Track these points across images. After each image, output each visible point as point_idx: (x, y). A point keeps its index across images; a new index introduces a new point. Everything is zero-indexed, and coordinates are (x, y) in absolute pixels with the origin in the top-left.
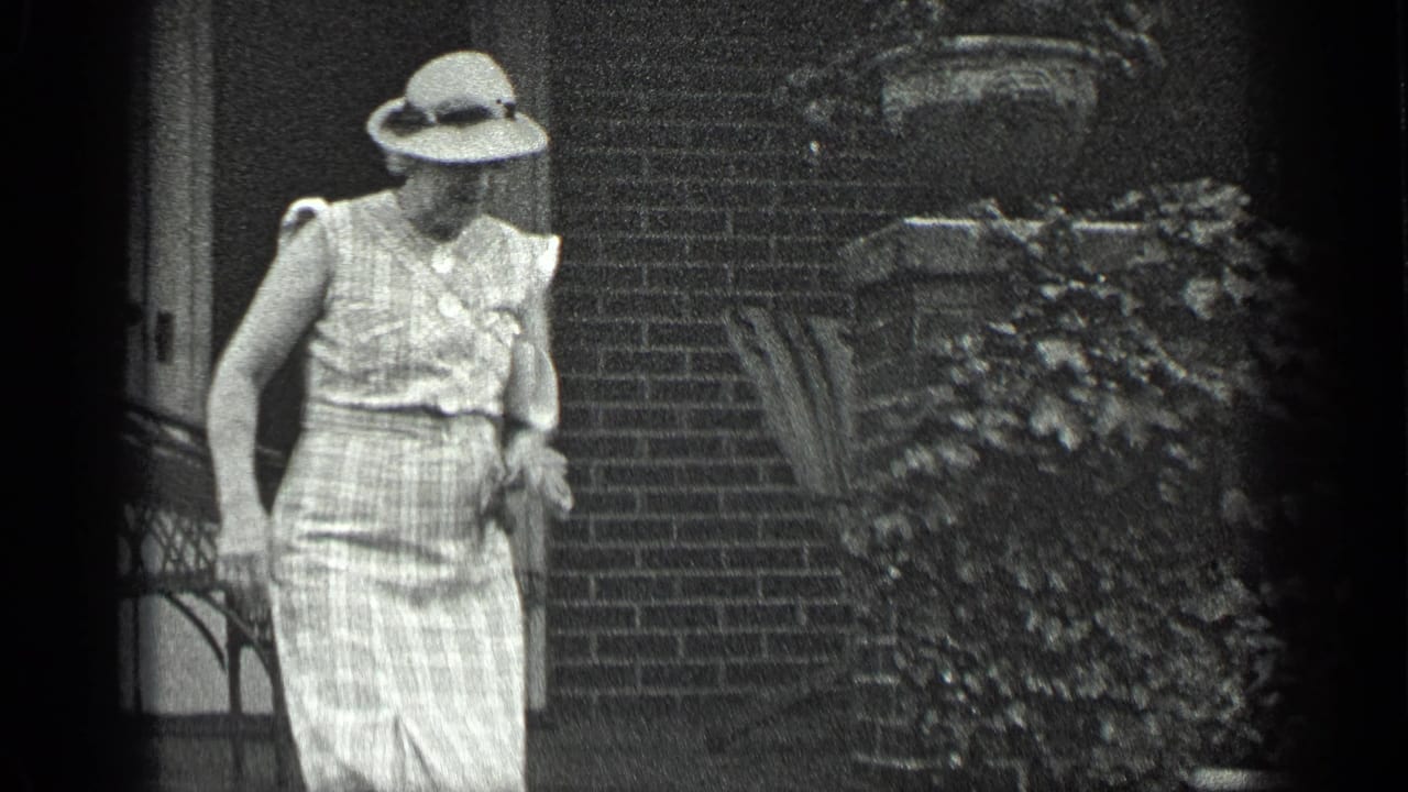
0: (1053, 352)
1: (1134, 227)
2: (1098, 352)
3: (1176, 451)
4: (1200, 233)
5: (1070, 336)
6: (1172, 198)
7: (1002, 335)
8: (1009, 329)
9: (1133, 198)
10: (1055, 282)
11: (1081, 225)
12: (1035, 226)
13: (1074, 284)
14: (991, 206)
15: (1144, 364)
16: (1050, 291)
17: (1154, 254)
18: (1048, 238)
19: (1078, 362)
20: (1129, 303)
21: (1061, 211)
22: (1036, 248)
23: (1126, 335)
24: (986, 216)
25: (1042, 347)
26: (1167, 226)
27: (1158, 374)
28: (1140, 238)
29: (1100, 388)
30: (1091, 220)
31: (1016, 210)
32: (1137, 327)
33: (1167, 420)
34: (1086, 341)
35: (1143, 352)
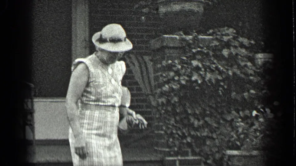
0: (195, 63)
1: (211, 37)
2: (204, 63)
3: (222, 84)
4: (225, 38)
5: (199, 60)
6: (219, 31)
7: (184, 60)
8: (185, 58)
9: (211, 31)
10: (195, 48)
11: (201, 37)
12: (191, 37)
13: (199, 49)
14: (182, 33)
15: (214, 66)
16: (194, 51)
17: (216, 43)
18: (193, 39)
19: (200, 65)
20: (211, 53)
21: (196, 34)
22: (191, 42)
23: (210, 60)
24: (180, 35)
25: (192, 62)
26: (218, 37)
27: (217, 68)
28: (213, 39)
29: (205, 71)
31: (186, 33)
32: (212, 59)
33: (220, 78)
34: (201, 61)
35: (214, 63)
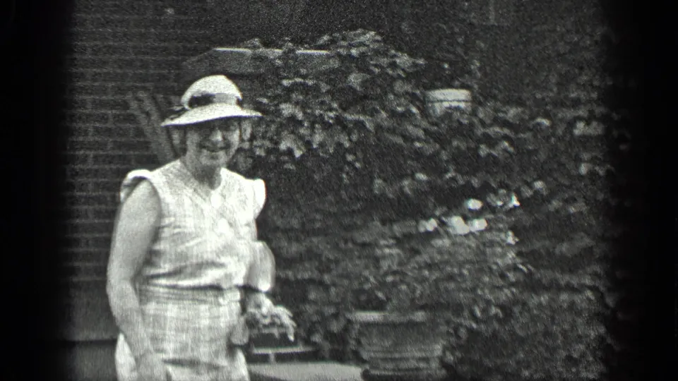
0: (287, 109)
1: (325, 52)
2: (309, 111)
3: (350, 158)
5: (297, 103)
6: (344, 39)
7: (264, 103)
8: (265, 101)
9: (326, 38)
10: (289, 78)
11: (300, 51)
12: (278, 52)
13: (299, 80)
14: (256, 41)
15: (331, 115)
16: (285, 82)
17: (335, 64)
18: (285, 57)
19: (300, 116)
20: (324, 87)
21: (291, 45)
22: (278, 62)
23: (322, 103)
24: (255, 47)
25: (283, 106)
26: (341, 50)
28: (328, 57)
29: (312, 127)
30: (306, 48)
31: (267, 44)
32: (327, 99)
34: (304, 106)
35: (331, 110)
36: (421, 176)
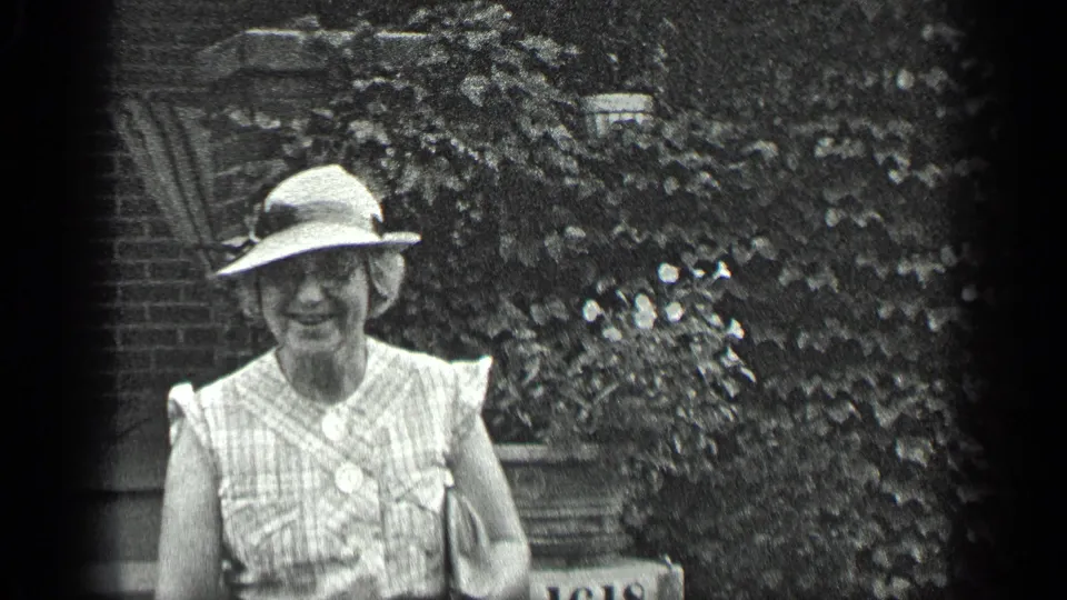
0: (362, 130)
1: (422, 36)
2: (396, 131)
3: (461, 206)
4: (474, 40)
5: (376, 119)
6: (452, 14)
7: (324, 118)
8: (328, 113)
9: (422, 13)
10: (364, 77)
11: (383, 34)
12: (347, 35)
13: (378, 80)
14: (314, 20)
15: (432, 138)
16: (358, 84)
17: (437, 56)
18: (357, 43)
19: (383, 138)
20: (420, 93)
21: (367, 24)
22: (348, 52)
23: (418, 117)
24: (307, 28)
25: (353, 125)
26: (448, 34)
27: (445, 148)
28: (427, 43)
29: (399, 157)
30: (391, 31)
31: (331, 23)
32: (426, 111)
33: (452, 183)
34: (387, 122)
35: (432, 129)
36: (575, 232)
